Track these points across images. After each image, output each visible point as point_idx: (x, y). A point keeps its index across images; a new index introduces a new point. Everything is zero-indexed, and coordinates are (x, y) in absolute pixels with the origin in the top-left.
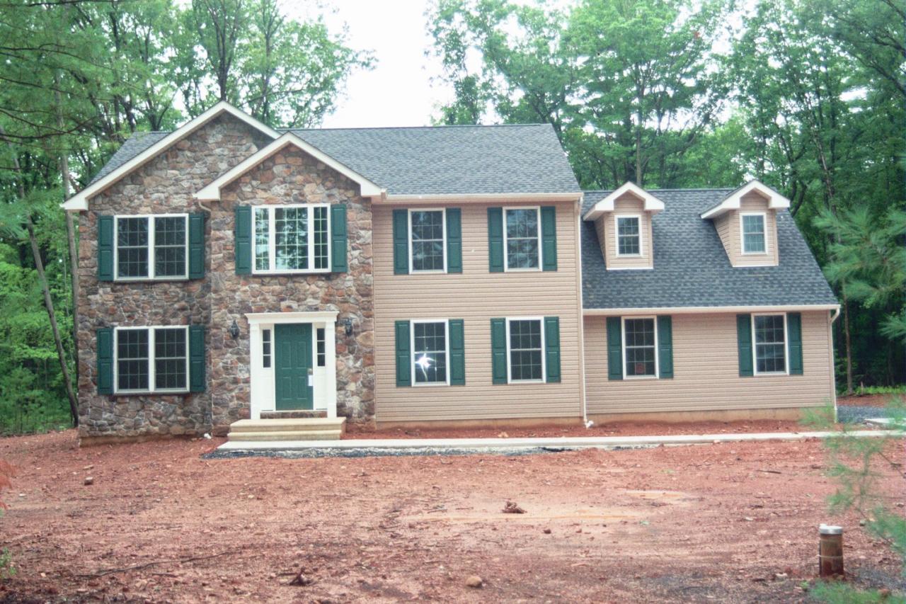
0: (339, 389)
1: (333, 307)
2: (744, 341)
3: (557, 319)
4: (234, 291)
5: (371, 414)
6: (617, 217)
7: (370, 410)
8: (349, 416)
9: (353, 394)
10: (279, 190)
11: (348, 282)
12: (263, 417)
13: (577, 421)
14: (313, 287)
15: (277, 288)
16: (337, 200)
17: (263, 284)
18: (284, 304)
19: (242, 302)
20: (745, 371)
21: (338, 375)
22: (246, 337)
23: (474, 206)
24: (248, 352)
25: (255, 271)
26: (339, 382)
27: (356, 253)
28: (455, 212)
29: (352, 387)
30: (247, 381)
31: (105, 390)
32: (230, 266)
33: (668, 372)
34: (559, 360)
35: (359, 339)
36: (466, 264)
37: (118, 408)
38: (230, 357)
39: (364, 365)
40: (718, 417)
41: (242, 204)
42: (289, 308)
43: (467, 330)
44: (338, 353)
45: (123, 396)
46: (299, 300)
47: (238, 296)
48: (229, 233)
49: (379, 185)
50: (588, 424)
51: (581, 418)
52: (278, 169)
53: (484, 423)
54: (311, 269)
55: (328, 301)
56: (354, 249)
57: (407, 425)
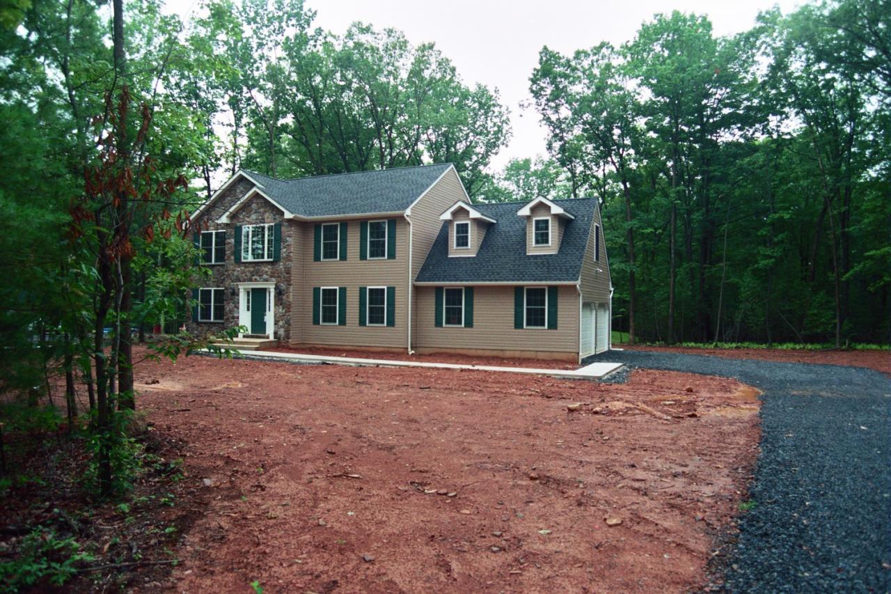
0: (275, 324)
1: (273, 279)
2: (518, 305)
3: (394, 288)
4: (234, 271)
5: (289, 339)
6: (456, 223)
7: (288, 337)
8: (279, 339)
9: (281, 327)
10: (254, 217)
11: (281, 266)
12: (244, 337)
13: (403, 350)
14: (266, 269)
15: (252, 269)
16: (277, 221)
17: (246, 267)
18: (254, 278)
19: (237, 276)
20: (518, 325)
21: (275, 316)
22: (238, 295)
23: (354, 220)
24: (238, 303)
25: (243, 260)
26: (275, 321)
27: (284, 250)
28: (345, 224)
29: (281, 323)
30: (238, 318)
31: (195, 320)
32: (233, 258)
33: (469, 324)
34: (394, 313)
35: (284, 297)
36: (349, 255)
37: (200, 329)
38: (232, 305)
39: (286, 312)
40: (500, 354)
41: (238, 224)
42: (256, 280)
43: (348, 294)
44: (276, 305)
45: (202, 323)
46: (260, 276)
47: (235, 273)
48: (233, 240)
49: (292, 213)
50: (411, 352)
51: (407, 348)
52: (254, 206)
53: (354, 348)
54: (266, 259)
55: (272, 277)
56: (284, 248)
57: (318, 346)
